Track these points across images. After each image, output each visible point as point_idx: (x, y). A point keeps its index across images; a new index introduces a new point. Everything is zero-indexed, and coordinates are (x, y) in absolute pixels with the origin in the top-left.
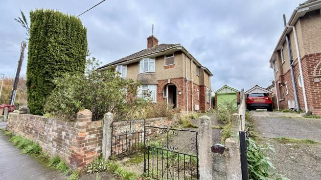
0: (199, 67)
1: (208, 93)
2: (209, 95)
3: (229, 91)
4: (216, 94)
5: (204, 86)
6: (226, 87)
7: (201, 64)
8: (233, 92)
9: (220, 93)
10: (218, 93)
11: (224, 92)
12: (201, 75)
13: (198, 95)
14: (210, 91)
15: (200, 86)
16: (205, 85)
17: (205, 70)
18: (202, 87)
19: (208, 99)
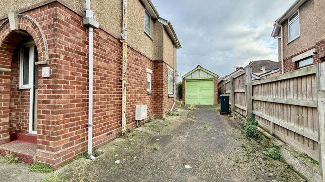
0: (154, 19)
1: (170, 76)
2: (173, 81)
3: (203, 76)
4: (184, 79)
5: (162, 61)
6: (199, 69)
7: (157, 9)
8: (209, 77)
9: (190, 78)
10: (187, 78)
11: (196, 76)
12: (157, 36)
13: (149, 79)
14: (175, 75)
15: (155, 62)
16: (165, 60)
17: (165, 27)
18: (158, 64)
19: (169, 90)
